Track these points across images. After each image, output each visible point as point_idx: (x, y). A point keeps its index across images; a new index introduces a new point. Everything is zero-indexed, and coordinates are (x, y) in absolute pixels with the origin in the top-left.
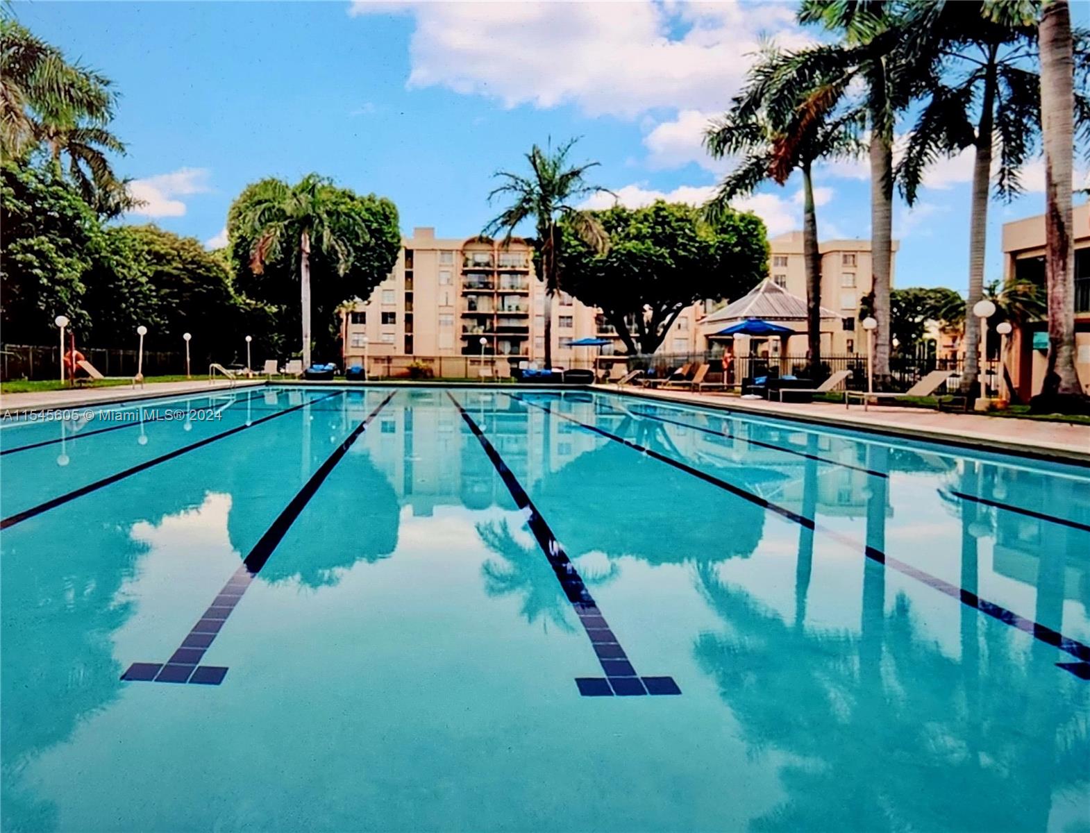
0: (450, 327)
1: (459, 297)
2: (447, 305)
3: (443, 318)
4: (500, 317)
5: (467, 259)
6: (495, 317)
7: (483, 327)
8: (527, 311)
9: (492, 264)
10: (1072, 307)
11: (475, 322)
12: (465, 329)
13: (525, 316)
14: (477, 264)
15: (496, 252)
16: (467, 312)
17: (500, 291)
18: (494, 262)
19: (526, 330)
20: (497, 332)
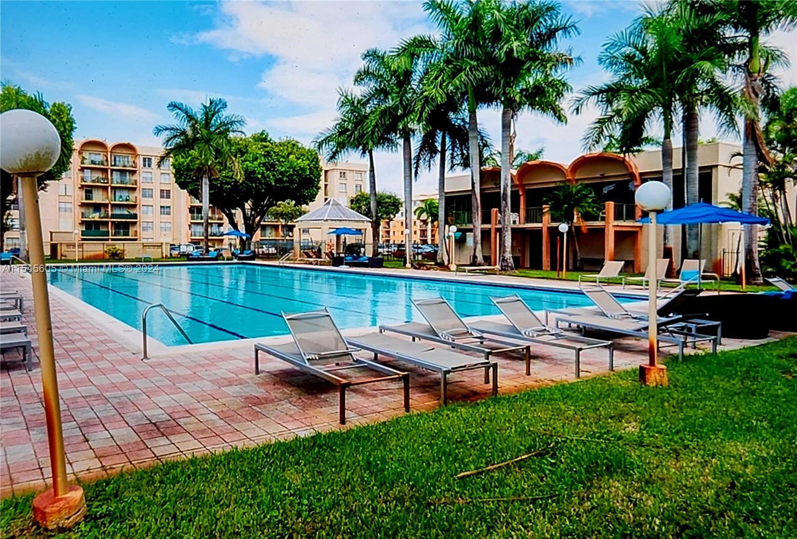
0: (68, 214)
1: (77, 188)
2: (66, 195)
3: (62, 205)
4: (113, 206)
5: (84, 158)
6: (110, 206)
7: (98, 214)
8: (136, 202)
9: (106, 164)
10: (480, 222)
11: (91, 210)
12: (83, 215)
13: (134, 206)
14: (93, 162)
15: (109, 153)
16: (84, 201)
17: (113, 185)
18: (107, 160)
19: (135, 216)
20: (111, 218)
